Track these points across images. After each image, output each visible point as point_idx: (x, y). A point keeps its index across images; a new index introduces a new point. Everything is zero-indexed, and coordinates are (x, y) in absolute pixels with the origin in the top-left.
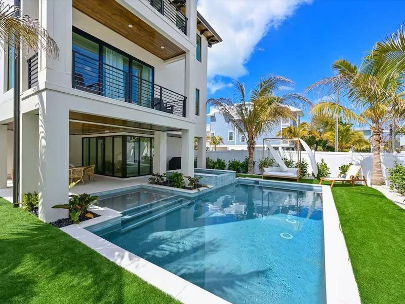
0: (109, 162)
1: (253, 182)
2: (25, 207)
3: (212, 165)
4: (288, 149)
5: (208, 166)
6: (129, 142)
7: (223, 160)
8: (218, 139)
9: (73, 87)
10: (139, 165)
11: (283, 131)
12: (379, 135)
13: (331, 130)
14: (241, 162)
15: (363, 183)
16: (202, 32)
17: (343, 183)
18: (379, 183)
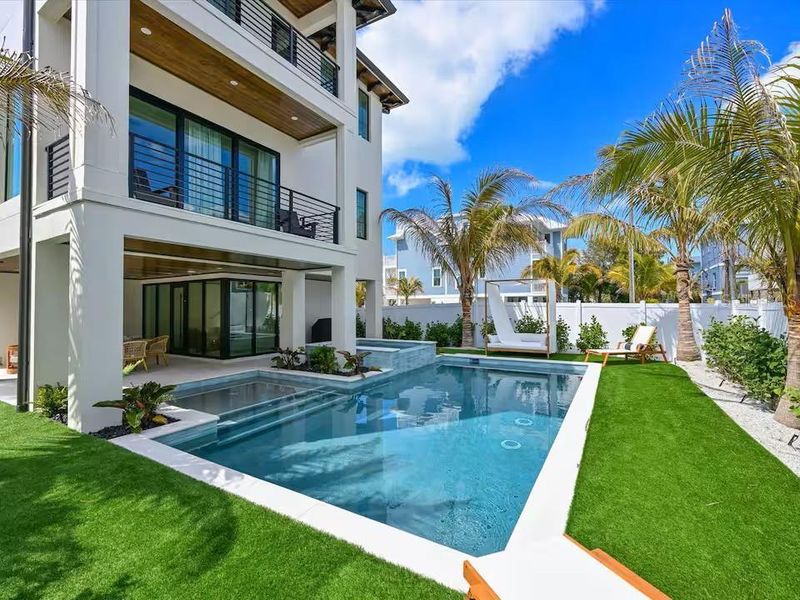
0: (196, 330)
1: (468, 361)
2: (40, 410)
3: (393, 332)
5: (386, 335)
6: (235, 291)
7: (415, 324)
8: (412, 283)
9: (131, 196)
10: (254, 336)
11: (534, 266)
13: (623, 263)
14: (449, 326)
15: (660, 357)
16: (371, 87)
17: (626, 357)
18: (689, 357)
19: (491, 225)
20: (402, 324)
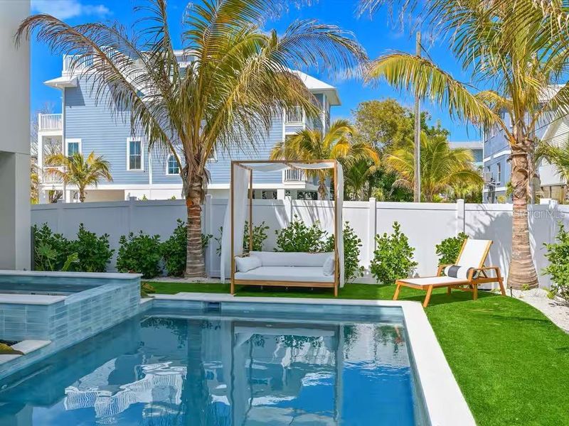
1: (202, 306)
3: (52, 255)
4: (301, 195)
7: (98, 236)
8: (91, 163)
11: (288, 143)
12: (525, 156)
13: (402, 144)
14: (162, 240)
15: (495, 287)
17: (449, 290)
18: (525, 283)
19: (237, 67)
20: (73, 237)
